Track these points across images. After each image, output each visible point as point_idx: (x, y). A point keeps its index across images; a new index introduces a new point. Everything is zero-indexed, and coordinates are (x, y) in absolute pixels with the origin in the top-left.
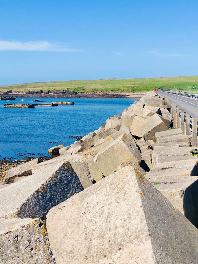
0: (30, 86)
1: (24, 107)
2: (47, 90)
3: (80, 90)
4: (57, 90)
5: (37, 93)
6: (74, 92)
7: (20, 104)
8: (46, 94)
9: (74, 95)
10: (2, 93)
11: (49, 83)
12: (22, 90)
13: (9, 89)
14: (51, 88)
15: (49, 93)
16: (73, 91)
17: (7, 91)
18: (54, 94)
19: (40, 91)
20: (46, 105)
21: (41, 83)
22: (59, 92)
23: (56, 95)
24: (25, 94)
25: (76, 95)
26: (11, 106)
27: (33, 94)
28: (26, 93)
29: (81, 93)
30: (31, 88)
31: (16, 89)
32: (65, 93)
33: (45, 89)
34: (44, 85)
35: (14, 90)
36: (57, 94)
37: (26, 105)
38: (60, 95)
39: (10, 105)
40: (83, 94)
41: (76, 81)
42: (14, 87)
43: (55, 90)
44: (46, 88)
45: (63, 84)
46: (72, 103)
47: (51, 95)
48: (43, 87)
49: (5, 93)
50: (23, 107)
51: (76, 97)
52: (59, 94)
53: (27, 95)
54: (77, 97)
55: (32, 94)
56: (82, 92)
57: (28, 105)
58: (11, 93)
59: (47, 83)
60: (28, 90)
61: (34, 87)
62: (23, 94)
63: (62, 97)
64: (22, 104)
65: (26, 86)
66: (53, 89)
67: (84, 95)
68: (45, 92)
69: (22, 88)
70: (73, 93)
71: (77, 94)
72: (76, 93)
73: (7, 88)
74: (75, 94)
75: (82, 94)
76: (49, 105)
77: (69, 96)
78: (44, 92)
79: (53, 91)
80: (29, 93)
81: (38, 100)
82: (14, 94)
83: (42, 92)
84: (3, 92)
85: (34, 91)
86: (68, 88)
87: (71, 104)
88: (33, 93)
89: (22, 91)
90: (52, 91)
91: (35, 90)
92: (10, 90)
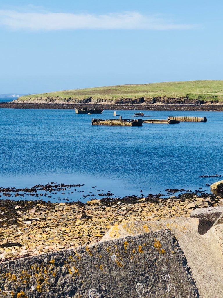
0: (122, 91)
1: (125, 125)
2: (152, 98)
3: (209, 97)
4: (168, 96)
5: (135, 101)
6: (199, 100)
7: (118, 120)
8: (151, 104)
9: (199, 106)
10: (76, 103)
11: (154, 86)
12: (109, 97)
13: (87, 96)
14: (157, 93)
15: (155, 102)
16: (197, 99)
17: (84, 99)
18: (163, 104)
19: (139, 99)
20: (160, 122)
21: (139, 85)
22: (172, 101)
23: (167, 106)
24: (114, 104)
25: (203, 106)
26: (105, 122)
27: (128, 104)
28: (116, 103)
29: (212, 102)
30: (124, 94)
31: (99, 96)
32: (182, 102)
33: (149, 96)
34: (146, 89)
35: (96, 97)
36: (168, 103)
37: (128, 121)
38: (173, 106)
39: (101, 121)
40: (215, 104)
41: (200, 81)
42: (94, 92)
43: (165, 96)
44: (149, 93)
45: (179, 87)
46: (202, 119)
47: (158, 105)
48: (144, 91)
49: (80, 103)
50: (123, 124)
51: (203, 110)
52: (172, 103)
53: (117, 105)
54: (205, 109)
55: (126, 104)
56: (214, 100)
57: (131, 121)
58: (90, 103)
59: (150, 85)
60: (120, 96)
61: (129, 93)
62: (110, 104)
63: (178, 110)
64: (122, 120)
65: (115, 91)
66: (162, 96)
67: (216, 106)
68: (149, 100)
69: (108, 94)
70: (197, 102)
71: (204, 104)
72: (202, 102)
73: (84, 93)
74: (201, 104)
75: (213, 104)
76: (164, 123)
77: (189, 108)
78: (147, 100)
79: (162, 99)
80: (122, 102)
81: (140, 114)
82: (95, 103)
83: (142, 100)
84: (77, 100)
85: (129, 99)
86: (187, 93)
87: (202, 121)
88: (128, 102)
89: (108, 100)
90: (160, 98)
91: (131, 98)
92: (89, 96)
